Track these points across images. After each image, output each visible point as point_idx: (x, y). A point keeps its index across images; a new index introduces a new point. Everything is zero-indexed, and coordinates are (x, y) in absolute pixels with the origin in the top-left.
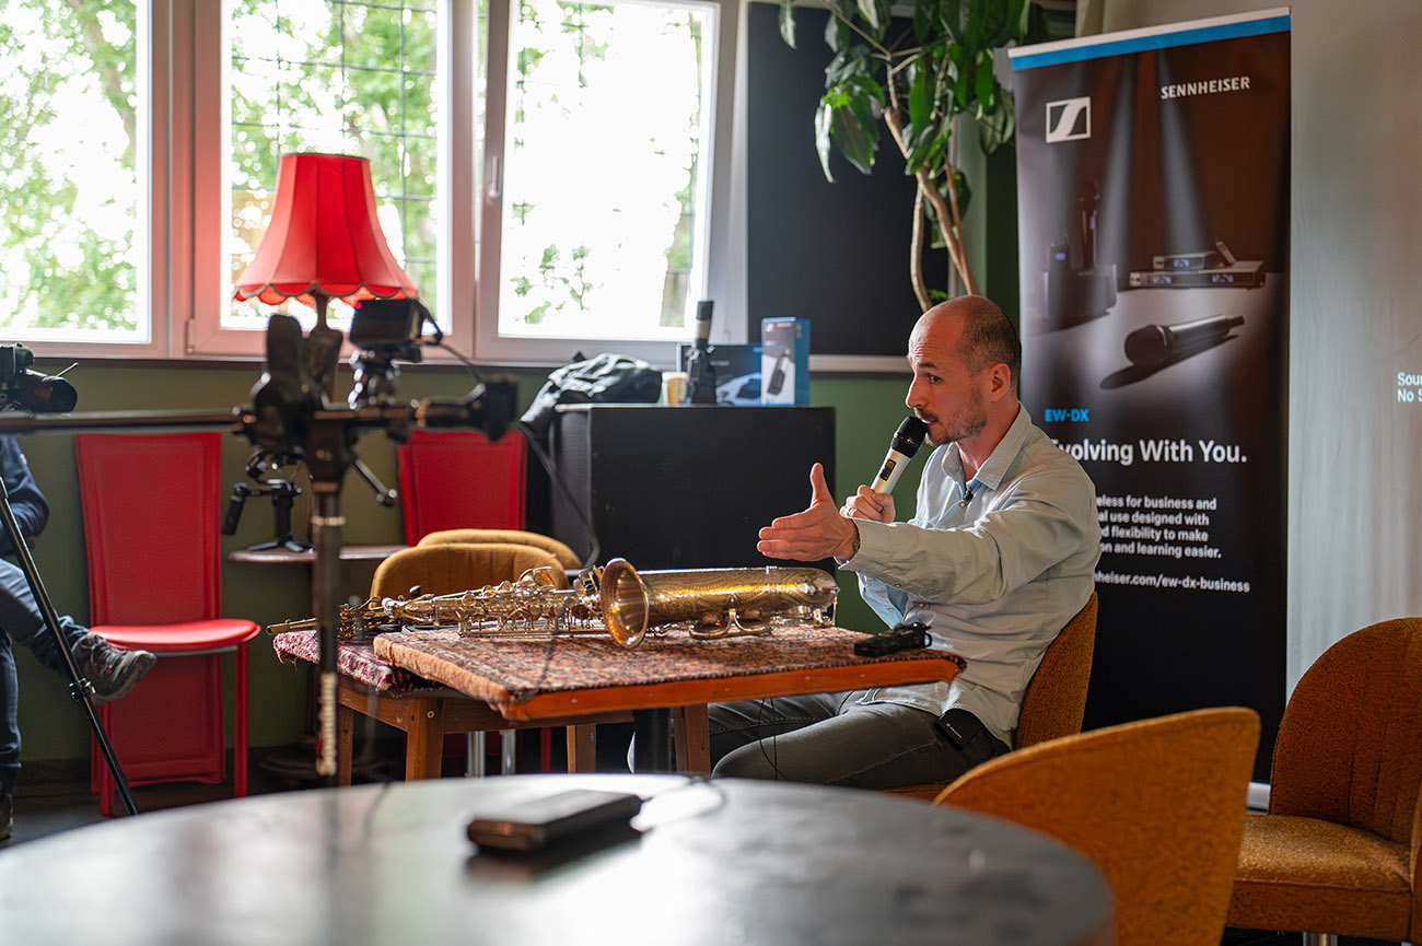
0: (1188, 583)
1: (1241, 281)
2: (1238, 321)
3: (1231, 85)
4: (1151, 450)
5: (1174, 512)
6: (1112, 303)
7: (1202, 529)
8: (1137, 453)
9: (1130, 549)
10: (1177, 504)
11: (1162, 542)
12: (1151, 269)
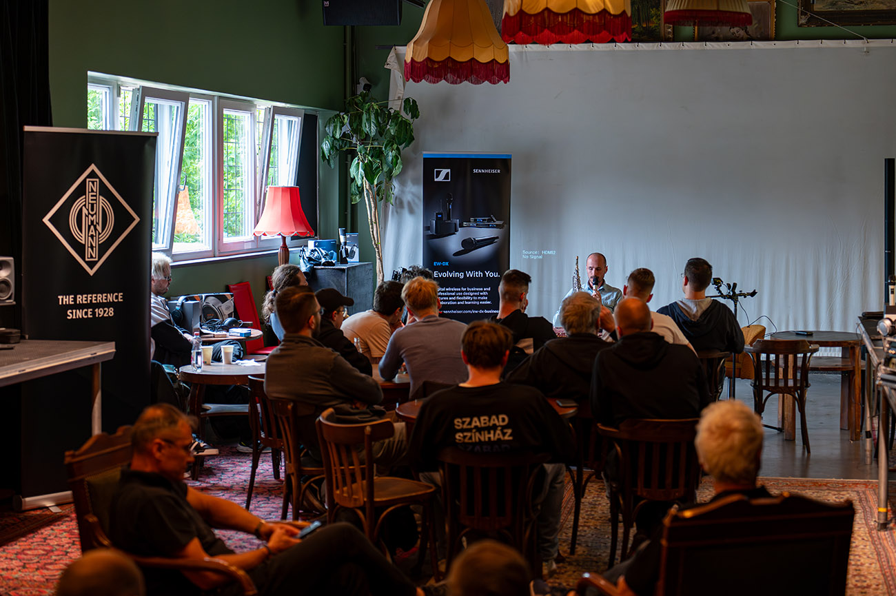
0: (481, 311)
1: (498, 226)
2: (497, 238)
3: (494, 171)
4: (470, 274)
5: (477, 291)
6: (456, 231)
7: (485, 296)
8: (465, 275)
9: (462, 303)
10: (478, 289)
11: (473, 300)
12: (470, 222)
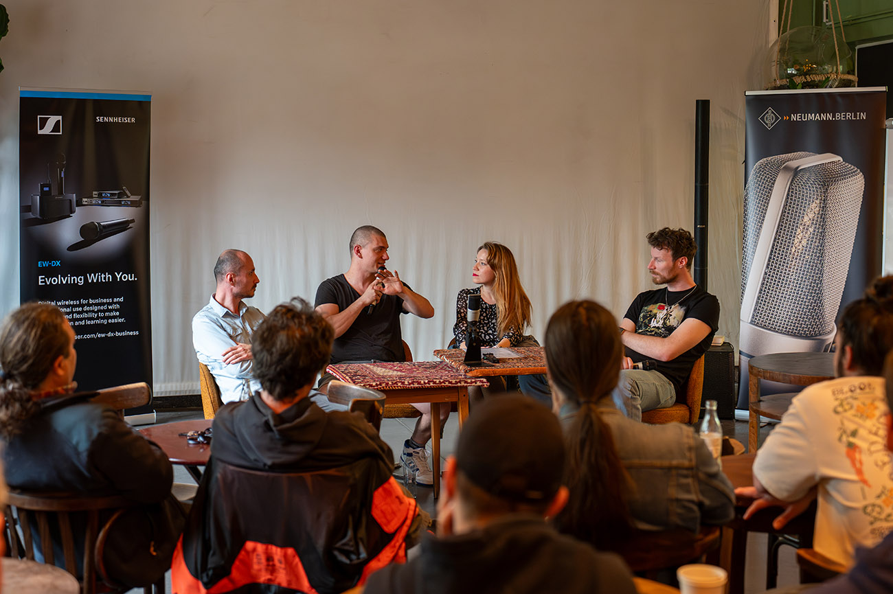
0: (110, 334)
1: (133, 204)
2: (133, 221)
3: (127, 120)
4: (92, 278)
5: (103, 304)
6: (72, 212)
7: (116, 310)
8: (86, 279)
9: (83, 323)
10: (105, 301)
11: (98, 318)
12: (92, 197)
